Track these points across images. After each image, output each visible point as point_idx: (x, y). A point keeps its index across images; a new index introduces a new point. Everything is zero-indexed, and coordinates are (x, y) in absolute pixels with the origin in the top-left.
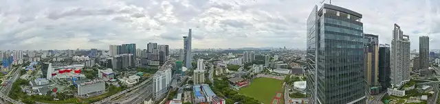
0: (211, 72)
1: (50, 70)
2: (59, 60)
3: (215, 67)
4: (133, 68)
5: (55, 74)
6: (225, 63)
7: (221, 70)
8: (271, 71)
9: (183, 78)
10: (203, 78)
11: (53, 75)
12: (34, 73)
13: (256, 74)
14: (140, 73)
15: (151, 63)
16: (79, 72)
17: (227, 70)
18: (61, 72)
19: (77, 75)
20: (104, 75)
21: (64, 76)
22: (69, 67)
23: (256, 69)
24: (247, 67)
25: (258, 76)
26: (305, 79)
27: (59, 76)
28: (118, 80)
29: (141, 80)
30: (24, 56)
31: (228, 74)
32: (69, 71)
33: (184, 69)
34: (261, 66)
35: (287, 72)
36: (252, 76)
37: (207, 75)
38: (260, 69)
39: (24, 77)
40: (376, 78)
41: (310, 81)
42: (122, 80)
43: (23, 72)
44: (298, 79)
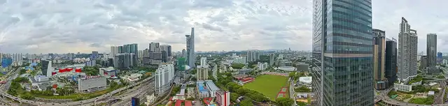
0: (215, 71)
1: (50, 69)
2: (59, 62)
3: (218, 67)
4: (135, 68)
5: (56, 73)
6: (229, 62)
7: (225, 67)
8: (276, 69)
9: (186, 76)
10: (206, 75)
11: (53, 74)
12: (33, 73)
13: (260, 71)
14: (142, 71)
15: (153, 62)
16: (80, 71)
17: (231, 69)
18: (61, 71)
19: (78, 73)
20: (106, 73)
21: (65, 75)
22: (69, 67)
23: (260, 66)
24: (251, 65)
25: (262, 73)
26: (310, 75)
27: (60, 75)
28: (119, 78)
29: (143, 77)
30: (24, 59)
31: (232, 71)
32: (69, 70)
33: (187, 67)
34: (266, 63)
35: (292, 69)
36: (256, 73)
37: (210, 73)
38: (264, 66)
39: (23, 76)
40: (383, 74)
41: (315, 76)
42: (124, 78)
43: (23, 72)
44: (303, 75)
